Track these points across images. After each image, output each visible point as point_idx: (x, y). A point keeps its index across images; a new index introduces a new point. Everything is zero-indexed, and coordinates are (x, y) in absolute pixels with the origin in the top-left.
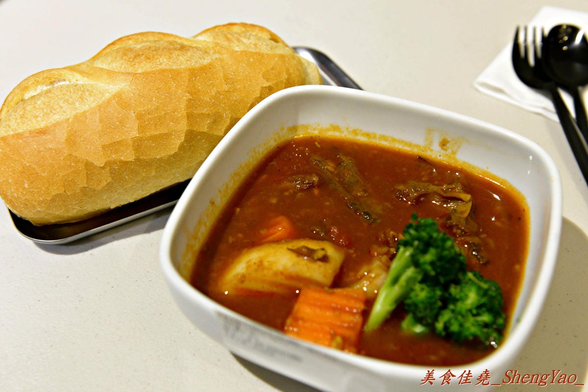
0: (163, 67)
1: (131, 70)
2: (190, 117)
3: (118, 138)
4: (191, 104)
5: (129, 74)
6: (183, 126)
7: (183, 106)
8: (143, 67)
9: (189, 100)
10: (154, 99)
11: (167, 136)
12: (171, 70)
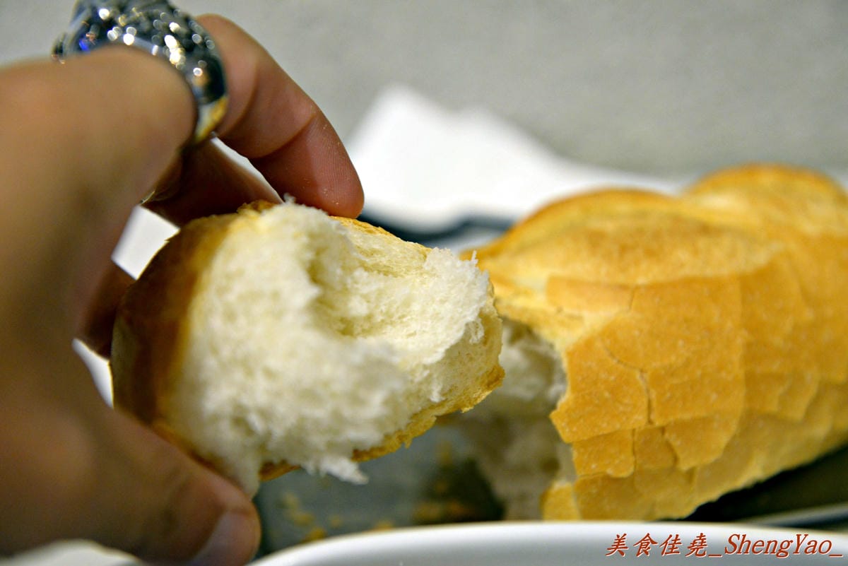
0: (687, 271)
1: (621, 279)
2: (752, 381)
3: (605, 427)
4: (753, 353)
5: (623, 287)
6: (736, 402)
7: (736, 356)
8: (646, 274)
9: (748, 346)
10: (680, 343)
11: (705, 422)
12: (705, 281)
